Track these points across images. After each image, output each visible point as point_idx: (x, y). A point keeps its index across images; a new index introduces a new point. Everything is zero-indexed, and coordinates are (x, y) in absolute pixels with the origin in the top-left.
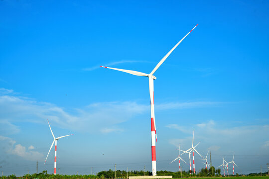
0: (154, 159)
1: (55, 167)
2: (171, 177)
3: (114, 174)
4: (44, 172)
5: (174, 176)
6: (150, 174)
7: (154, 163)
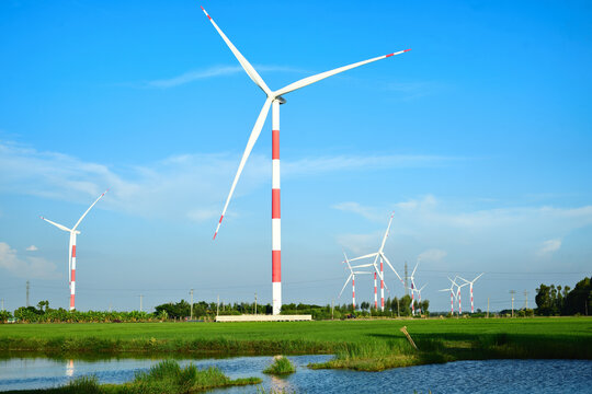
0: (276, 277)
1: (73, 292)
2: (309, 317)
3: (188, 311)
4: (42, 304)
5: (315, 316)
6: (269, 310)
7: (277, 287)
